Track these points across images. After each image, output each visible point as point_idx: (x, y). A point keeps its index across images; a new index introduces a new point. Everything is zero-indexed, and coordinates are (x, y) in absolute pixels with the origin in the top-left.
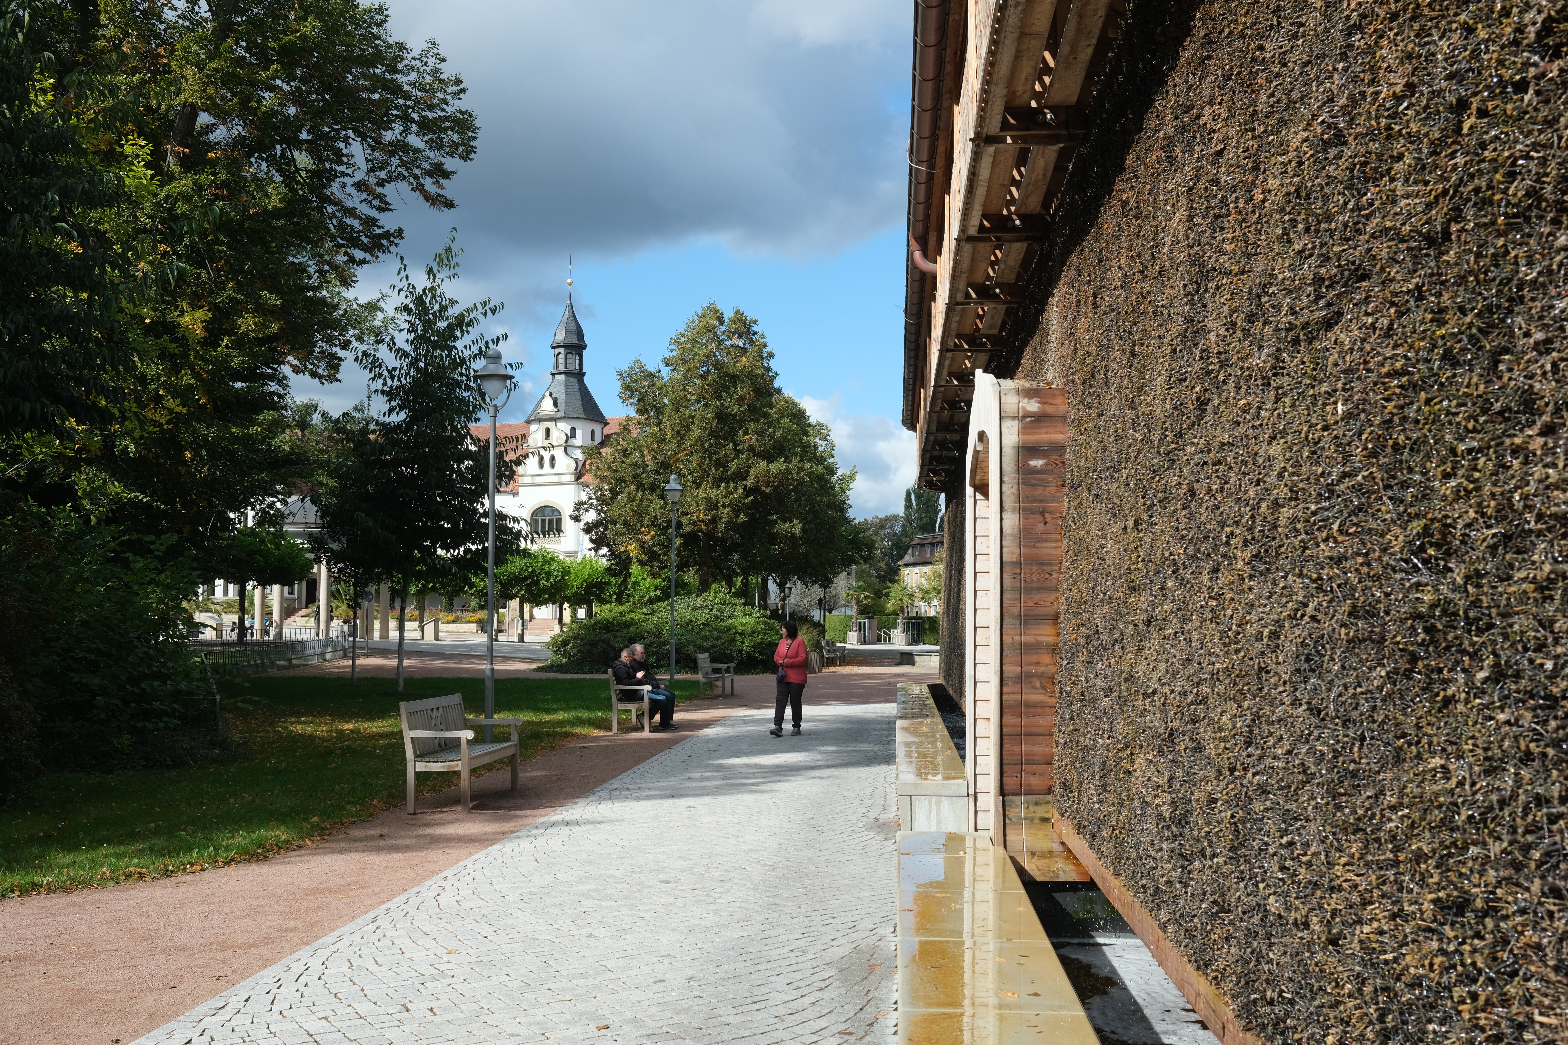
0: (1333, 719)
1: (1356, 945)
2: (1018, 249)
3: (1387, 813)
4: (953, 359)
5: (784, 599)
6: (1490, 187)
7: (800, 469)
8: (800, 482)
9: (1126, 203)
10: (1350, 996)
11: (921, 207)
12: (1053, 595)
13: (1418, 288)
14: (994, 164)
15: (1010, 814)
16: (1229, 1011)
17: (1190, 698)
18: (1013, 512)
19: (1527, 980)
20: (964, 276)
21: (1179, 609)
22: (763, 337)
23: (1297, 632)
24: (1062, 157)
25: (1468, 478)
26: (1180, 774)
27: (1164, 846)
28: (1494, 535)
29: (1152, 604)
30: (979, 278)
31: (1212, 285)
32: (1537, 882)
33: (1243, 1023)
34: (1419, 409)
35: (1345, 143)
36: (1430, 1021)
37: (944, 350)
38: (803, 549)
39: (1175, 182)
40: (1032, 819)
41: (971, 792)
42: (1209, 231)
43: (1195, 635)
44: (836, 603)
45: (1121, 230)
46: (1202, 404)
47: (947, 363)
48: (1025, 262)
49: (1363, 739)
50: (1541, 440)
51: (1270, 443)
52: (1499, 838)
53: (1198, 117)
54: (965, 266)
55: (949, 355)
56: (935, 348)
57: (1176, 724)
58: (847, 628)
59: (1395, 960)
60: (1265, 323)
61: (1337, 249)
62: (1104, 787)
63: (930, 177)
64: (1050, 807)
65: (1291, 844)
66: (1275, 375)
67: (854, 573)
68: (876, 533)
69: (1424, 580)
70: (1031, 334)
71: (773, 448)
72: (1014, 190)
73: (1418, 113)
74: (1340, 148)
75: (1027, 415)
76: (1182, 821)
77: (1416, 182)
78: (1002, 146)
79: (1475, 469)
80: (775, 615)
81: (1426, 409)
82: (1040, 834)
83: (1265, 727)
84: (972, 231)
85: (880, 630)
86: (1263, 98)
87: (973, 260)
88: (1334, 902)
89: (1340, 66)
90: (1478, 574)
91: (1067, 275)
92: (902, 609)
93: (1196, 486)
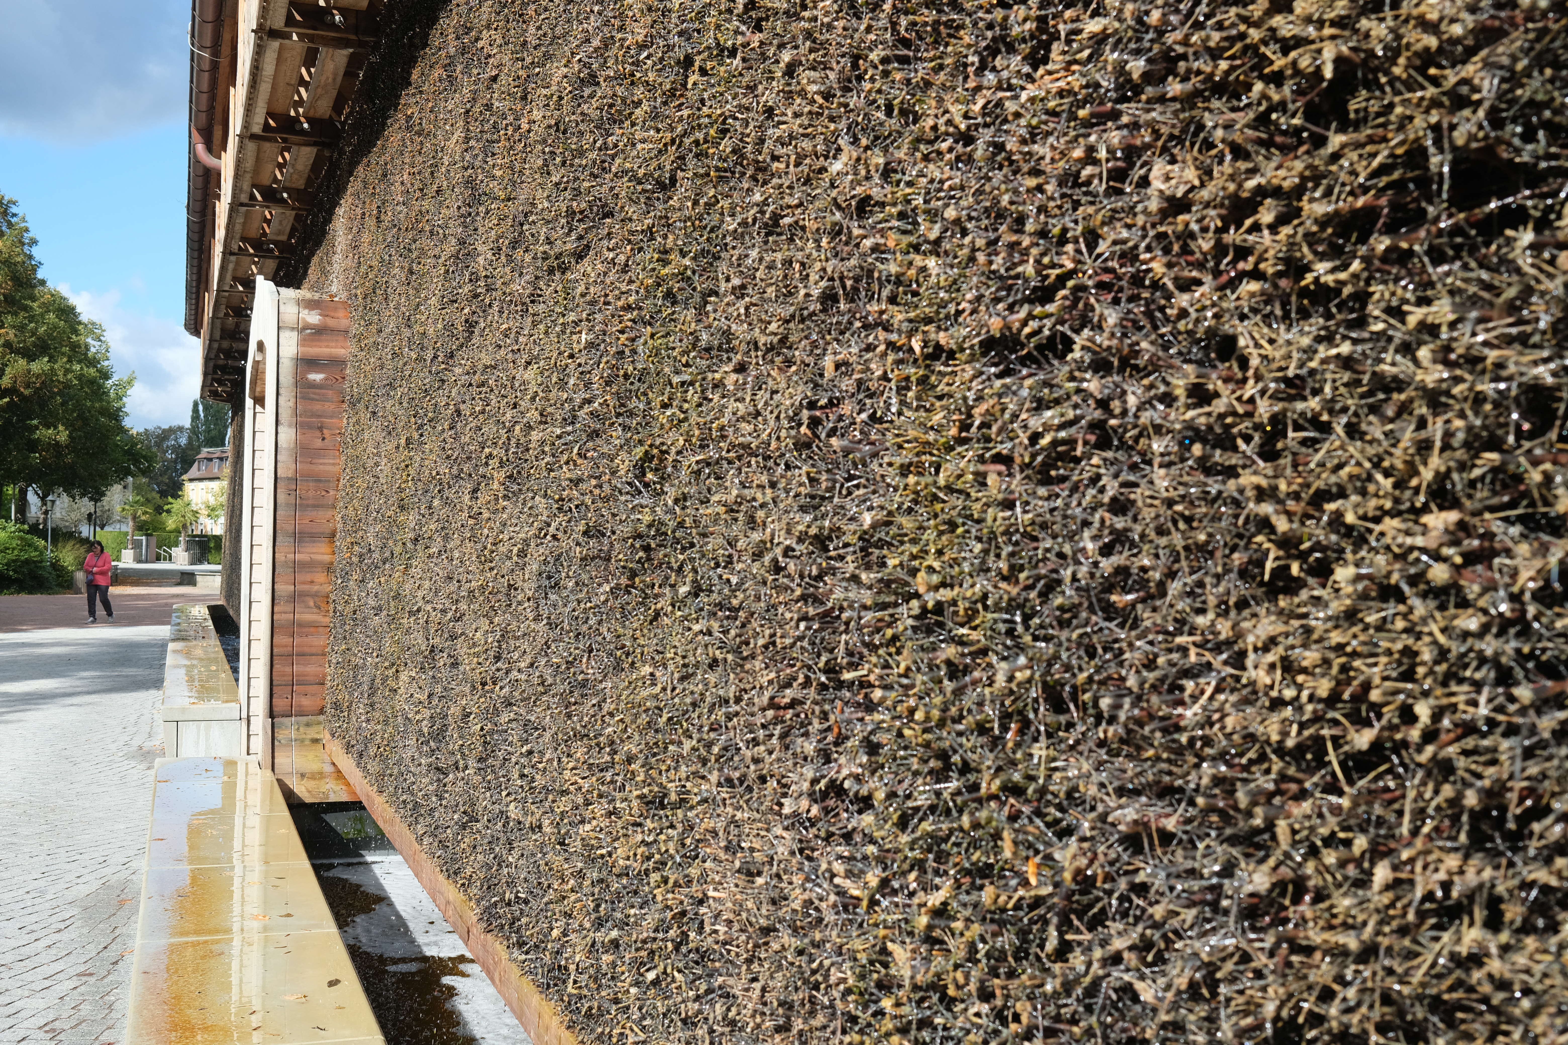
0: (568, 632)
1: (578, 843)
2: (307, 154)
3: (607, 719)
4: (237, 263)
5: (46, 513)
6: (706, 141)
7: (68, 370)
8: (67, 385)
9: (410, 117)
10: (572, 890)
11: (204, 97)
12: (330, 513)
13: (650, 228)
14: (279, 60)
15: (280, 735)
16: (472, 915)
17: (450, 615)
18: (290, 425)
19: (704, 861)
20: (248, 177)
21: (443, 528)
22: (24, 220)
23: (541, 551)
24: (353, 64)
25: (681, 408)
26: (439, 689)
27: (423, 761)
28: (698, 462)
29: (420, 524)
30: (266, 180)
31: (482, 209)
32: (716, 773)
33: (484, 925)
34: (645, 343)
35: (597, 84)
36: (632, 907)
37: (227, 252)
38: (69, 459)
39: (455, 103)
40: (302, 741)
41: (244, 715)
42: (482, 155)
43: (456, 553)
44: (109, 518)
45: (404, 145)
46: (470, 325)
47: (231, 266)
48: (315, 167)
49: (590, 650)
50: (734, 377)
51: (526, 368)
52: (691, 737)
53: (477, 39)
54: (249, 164)
55: (233, 258)
56: (218, 249)
57: (437, 640)
58: (122, 545)
59: (610, 854)
60: (527, 250)
61: (586, 184)
62: (372, 705)
63: (215, 66)
64: (321, 727)
65: (530, 752)
66: (532, 302)
67: (130, 487)
68: (158, 444)
69: (644, 502)
70: (318, 244)
71: (35, 345)
72: (302, 90)
73: (655, 64)
74: (592, 88)
75: (306, 327)
76: (439, 735)
77: (651, 128)
78: (287, 42)
79: (686, 401)
80: (34, 529)
81: (650, 342)
82: (311, 755)
83: (512, 643)
84: (257, 129)
85: (159, 548)
86: (532, 30)
87: (258, 159)
88: (563, 804)
89: (596, 8)
90: (686, 497)
91: (354, 186)
92: (185, 526)
93: (462, 407)
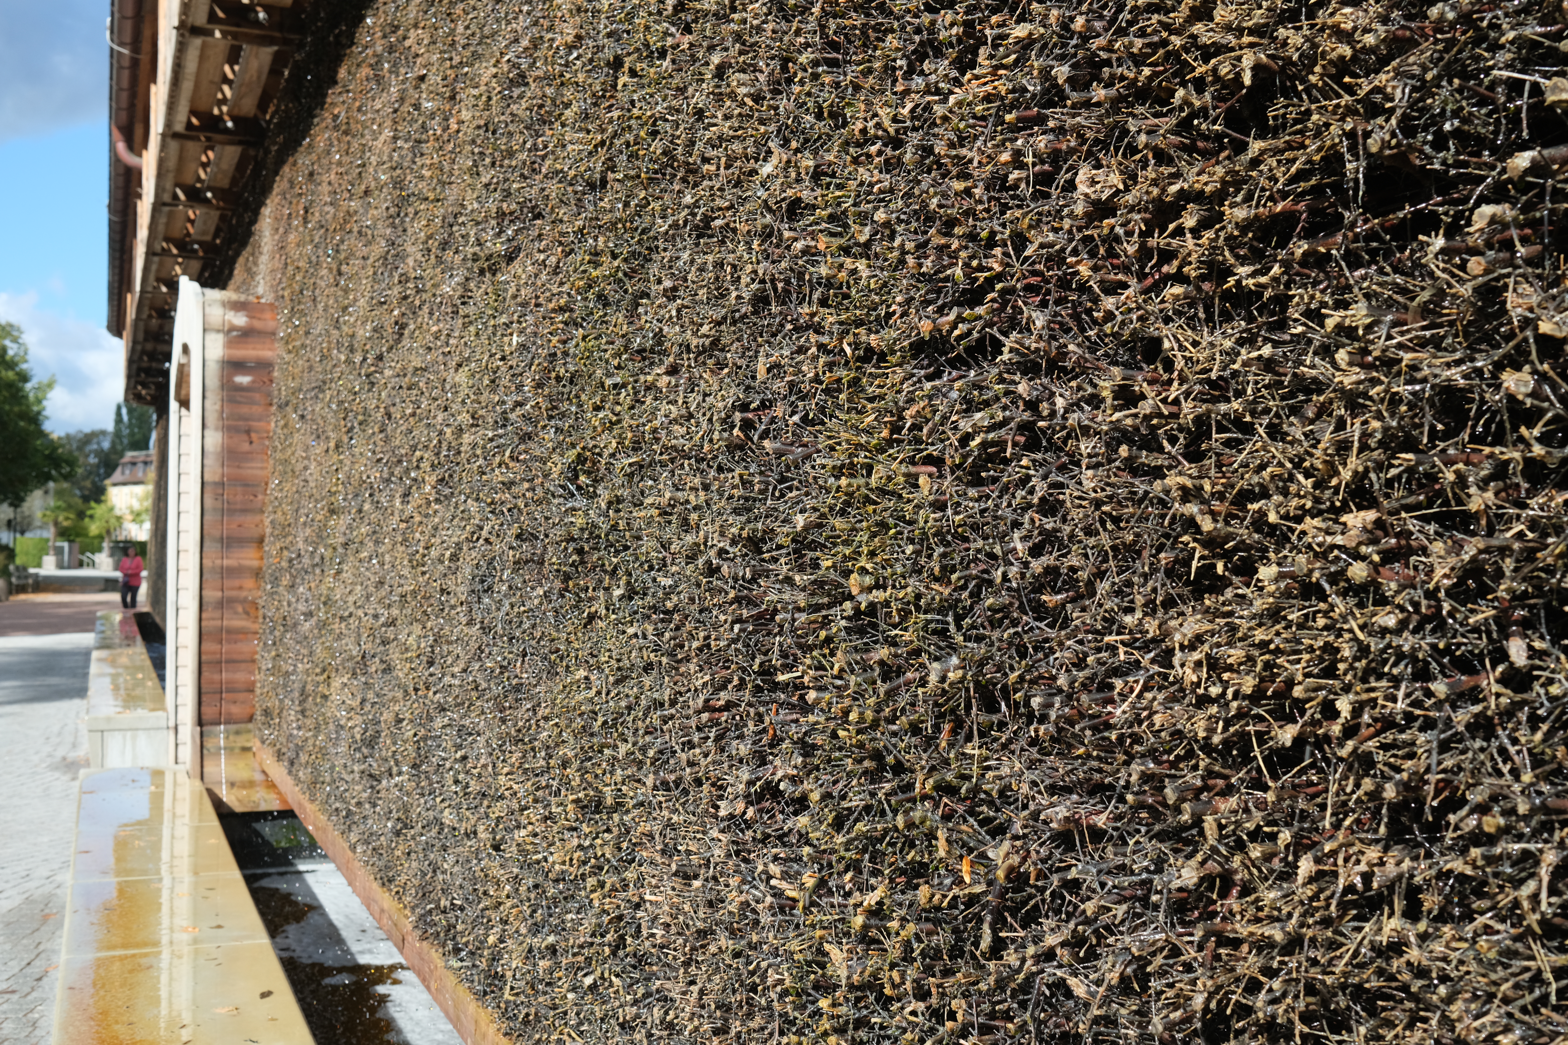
0: (502, 636)
1: (514, 848)
2: (231, 153)
3: (542, 723)
4: (161, 264)
6: (636, 143)
9: (337, 117)
10: (509, 896)
11: (125, 95)
12: (257, 518)
13: (581, 230)
14: (202, 58)
15: (209, 744)
16: (408, 922)
17: (382, 619)
18: (216, 429)
19: (641, 865)
20: (171, 174)
21: (374, 532)
23: (474, 554)
24: (278, 62)
25: (613, 411)
26: (370, 695)
27: (356, 768)
28: (630, 465)
29: (350, 527)
30: (189, 179)
31: (411, 210)
32: (651, 776)
33: (420, 933)
34: (577, 345)
35: (527, 84)
36: (569, 912)
37: (150, 253)
39: (382, 102)
40: (231, 749)
41: (172, 724)
42: (410, 155)
43: (387, 558)
44: (29, 524)
45: (331, 145)
46: (400, 327)
47: (154, 267)
48: (240, 166)
49: (524, 655)
50: (666, 379)
51: (457, 370)
52: (626, 741)
53: (405, 38)
54: (172, 163)
55: (156, 259)
56: (140, 250)
57: (369, 645)
58: (43, 552)
59: (546, 859)
60: (457, 252)
61: (516, 186)
62: (303, 712)
63: (135, 63)
64: (251, 735)
65: (464, 758)
66: (463, 303)
67: (52, 492)
68: (80, 448)
69: (577, 505)
72: (226, 88)
73: (584, 65)
74: (522, 89)
75: (232, 328)
76: (371, 742)
77: (581, 129)
78: (209, 39)
79: (618, 403)
81: (582, 344)
82: (241, 764)
83: (445, 648)
84: (179, 127)
85: (83, 553)
86: (460, 29)
87: (181, 159)
88: (499, 809)
89: (525, 8)
90: (619, 500)
91: (280, 186)
92: (108, 532)
93: (392, 410)
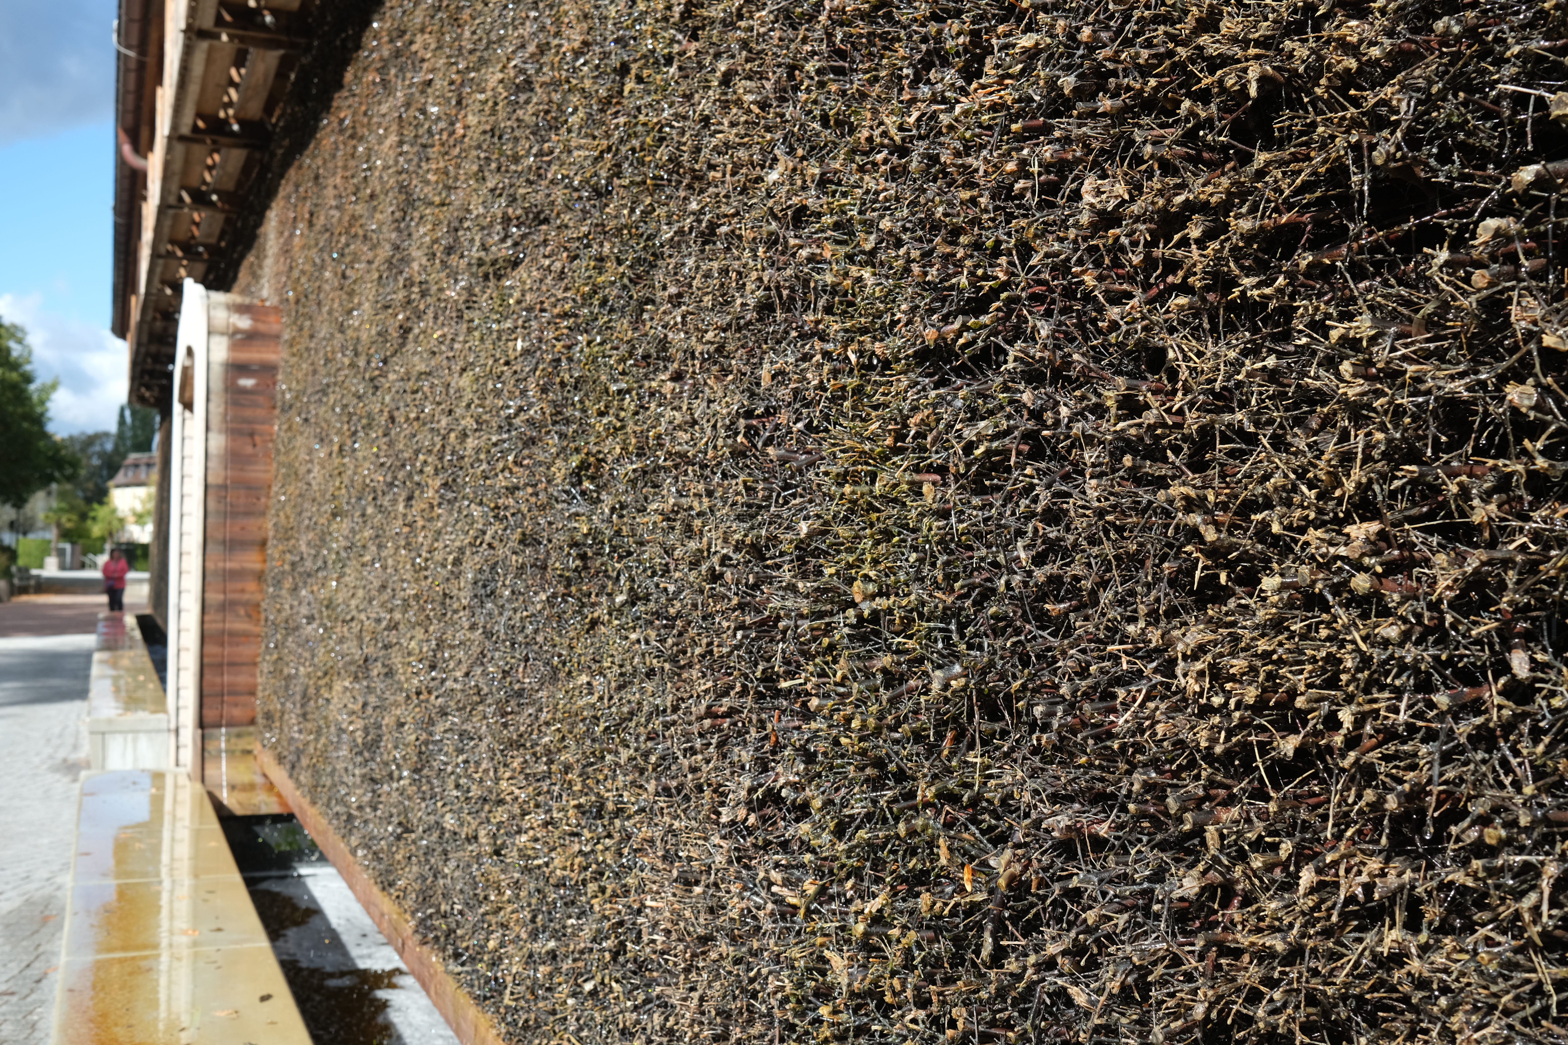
0: (504, 641)
1: (515, 853)
2: (237, 156)
3: (543, 729)
4: (166, 267)
6: (642, 149)
9: (343, 120)
10: (509, 901)
11: (132, 98)
12: (260, 521)
13: (586, 236)
14: (209, 61)
15: (210, 747)
16: (408, 926)
17: (385, 623)
18: (220, 432)
19: (642, 871)
20: (177, 177)
21: (377, 536)
23: (477, 559)
24: (284, 66)
25: (617, 417)
26: (372, 700)
27: (357, 772)
28: (634, 471)
29: (353, 531)
30: (194, 182)
31: (416, 214)
32: (653, 782)
33: (420, 937)
34: (582, 351)
35: (533, 90)
36: (570, 917)
37: (155, 256)
39: (387, 107)
40: (233, 752)
41: (173, 726)
42: (416, 160)
43: (390, 562)
44: (31, 525)
45: (337, 149)
46: (404, 331)
47: (159, 270)
48: (246, 169)
49: (527, 660)
50: (670, 385)
51: (461, 375)
52: (628, 747)
53: (411, 42)
54: (178, 166)
55: (161, 262)
56: (145, 252)
57: (371, 650)
58: (45, 553)
59: (547, 864)
60: (462, 256)
61: (522, 191)
62: (304, 715)
63: (141, 66)
64: (252, 738)
65: (466, 762)
66: (468, 308)
67: (54, 494)
68: (83, 450)
69: (581, 510)
70: (248, 247)
72: (232, 91)
73: (591, 71)
74: (528, 94)
75: (237, 331)
76: (373, 746)
77: (587, 135)
78: (215, 42)
79: (622, 409)
81: (587, 350)
82: (242, 767)
83: (447, 652)
84: (185, 130)
85: (85, 554)
86: (467, 34)
87: (187, 161)
88: (500, 815)
89: (532, 14)
90: (623, 506)
91: (285, 189)
92: (110, 534)
93: (396, 414)
